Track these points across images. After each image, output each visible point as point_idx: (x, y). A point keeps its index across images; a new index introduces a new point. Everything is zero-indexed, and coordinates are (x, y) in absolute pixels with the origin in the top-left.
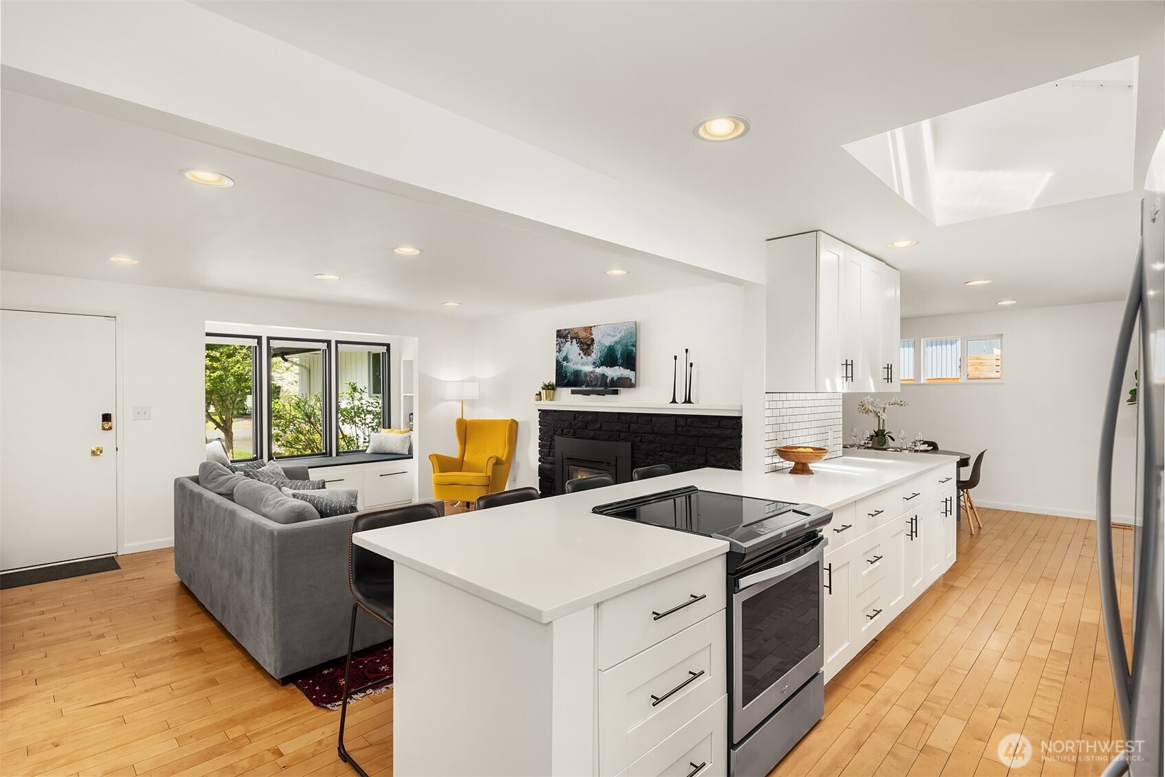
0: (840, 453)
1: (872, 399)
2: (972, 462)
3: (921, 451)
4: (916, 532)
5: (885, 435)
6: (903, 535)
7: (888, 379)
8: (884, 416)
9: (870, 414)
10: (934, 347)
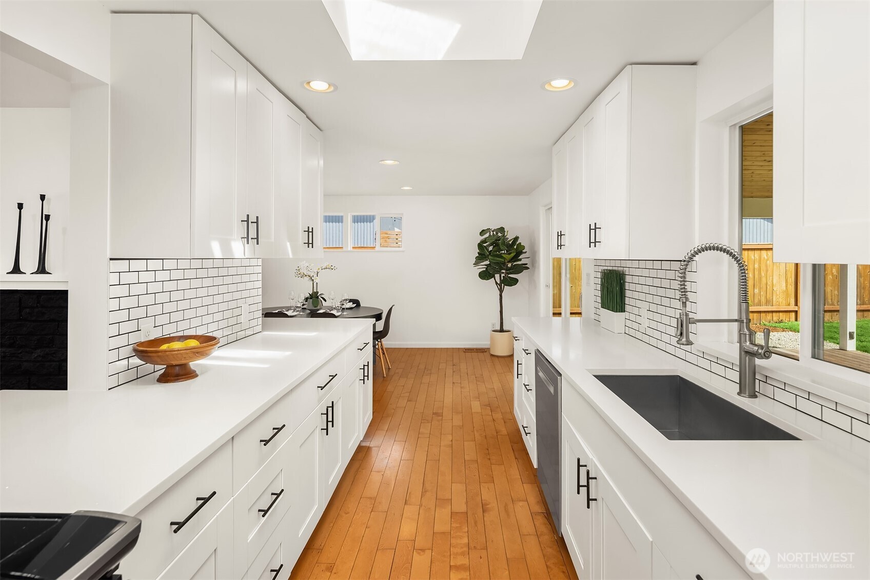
0: (259, 328)
1: (307, 265)
2: (384, 316)
3: (347, 309)
4: (332, 422)
5: (318, 297)
6: (318, 430)
7: (308, 243)
8: (317, 280)
9: (305, 278)
10: (359, 223)
